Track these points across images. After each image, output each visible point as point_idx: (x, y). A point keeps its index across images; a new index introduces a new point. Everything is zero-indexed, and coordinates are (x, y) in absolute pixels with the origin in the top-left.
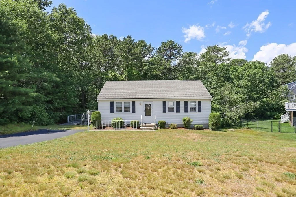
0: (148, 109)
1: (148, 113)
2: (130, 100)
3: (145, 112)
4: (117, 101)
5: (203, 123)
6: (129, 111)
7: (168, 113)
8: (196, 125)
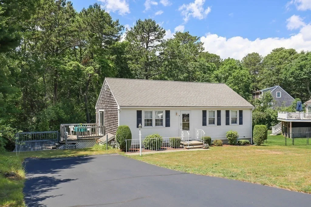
0: (185, 121)
1: (186, 126)
2: (163, 109)
3: (182, 125)
4: (147, 110)
5: (243, 138)
6: (162, 125)
7: (209, 126)
8: (243, 141)
